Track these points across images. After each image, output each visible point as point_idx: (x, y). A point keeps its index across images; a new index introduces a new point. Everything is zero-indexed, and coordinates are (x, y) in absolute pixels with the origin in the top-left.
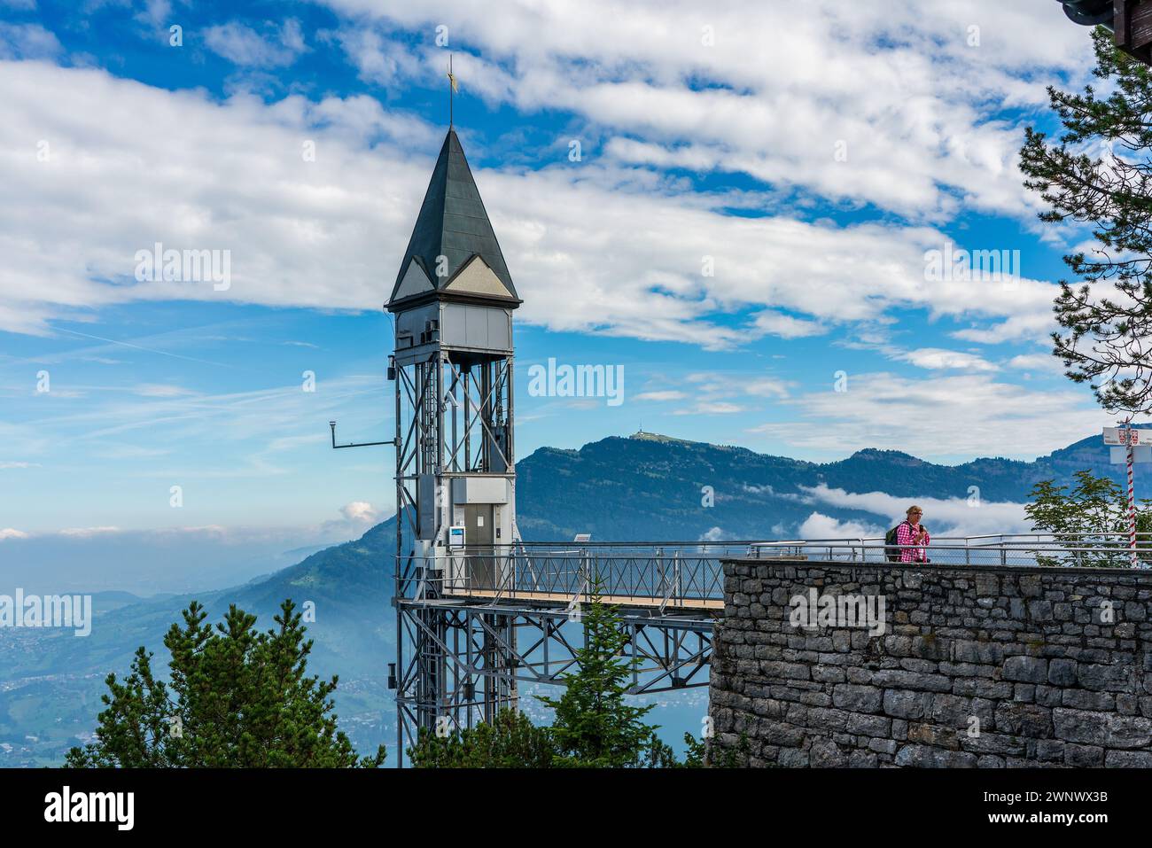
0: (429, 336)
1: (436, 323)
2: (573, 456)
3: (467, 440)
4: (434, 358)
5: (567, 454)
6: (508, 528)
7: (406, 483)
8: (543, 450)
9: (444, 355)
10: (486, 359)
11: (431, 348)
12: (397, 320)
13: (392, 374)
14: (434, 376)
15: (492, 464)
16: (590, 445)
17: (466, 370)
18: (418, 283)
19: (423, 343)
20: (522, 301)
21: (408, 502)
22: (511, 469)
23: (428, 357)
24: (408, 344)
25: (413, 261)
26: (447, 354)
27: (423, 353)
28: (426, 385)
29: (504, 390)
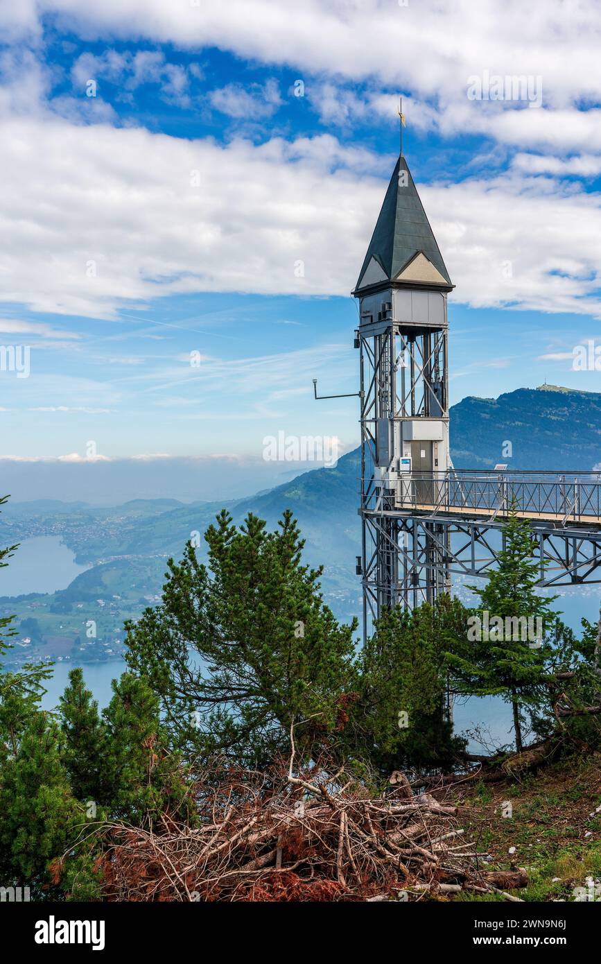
0: (385, 315)
1: (390, 305)
2: (491, 403)
3: (412, 393)
4: (388, 331)
5: (487, 402)
6: (444, 459)
7: (368, 424)
8: (469, 398)
9: (395, 329)
10: (427, 331)
11: (386, 324)
12: (361, 303)
13: (357, 344)
14: (388, 345)
15: (431, 411)
16: (505, 395)
17: (412, 339)
18: (377, 274)
19: (380, 320)
20: (455, 286)
21: (369, 438)
22: (446, 414)
23: (384, 330)
24: (368, 321)
25: (372, 258)
26: (398, 327)
27: (380, 328)
28: (382, 352)
29: (441, 355)
